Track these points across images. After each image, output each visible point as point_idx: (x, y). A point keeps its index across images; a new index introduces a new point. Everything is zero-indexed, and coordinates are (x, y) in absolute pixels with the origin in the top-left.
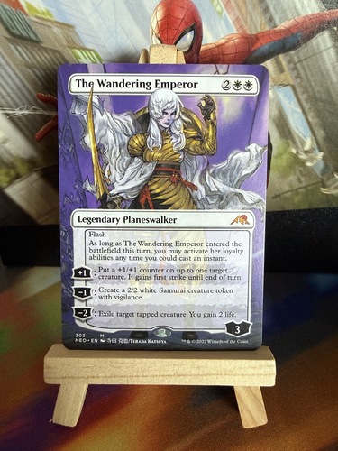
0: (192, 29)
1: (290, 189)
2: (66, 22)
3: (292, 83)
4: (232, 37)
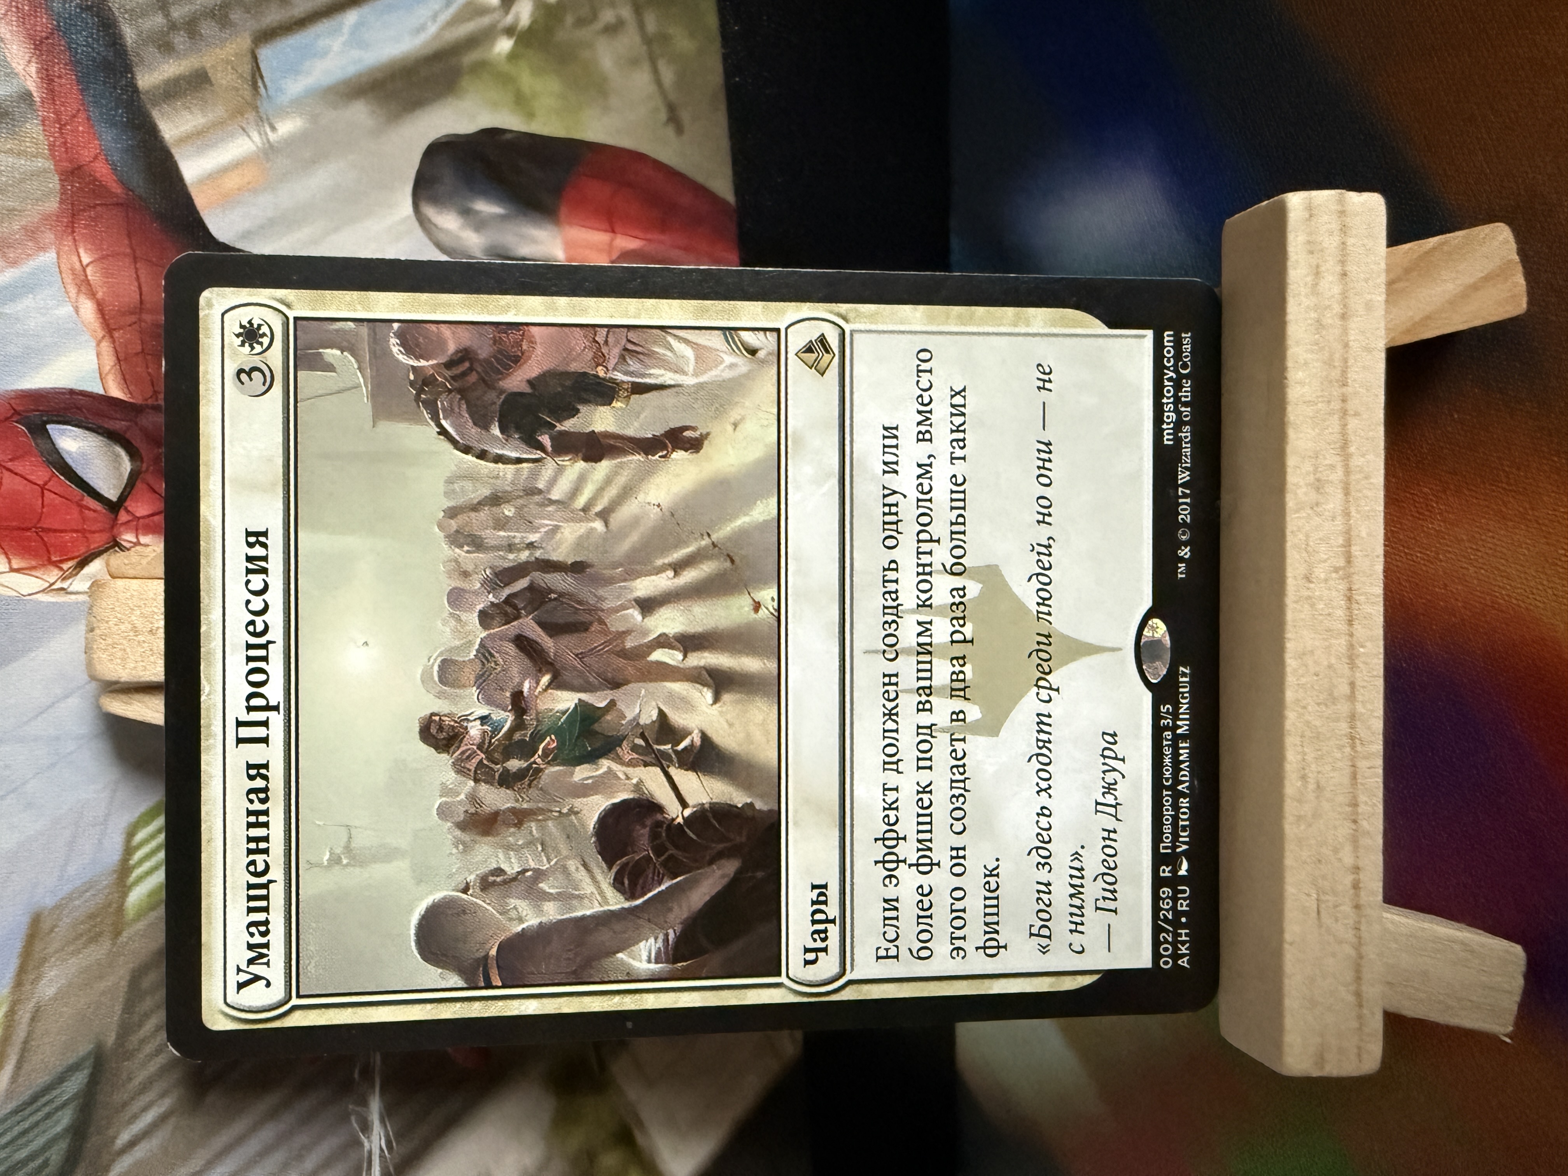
0: (39, 431)
1: (646, 66)
2: (18, 945)
3: (244, 42)
4: (73, 270)
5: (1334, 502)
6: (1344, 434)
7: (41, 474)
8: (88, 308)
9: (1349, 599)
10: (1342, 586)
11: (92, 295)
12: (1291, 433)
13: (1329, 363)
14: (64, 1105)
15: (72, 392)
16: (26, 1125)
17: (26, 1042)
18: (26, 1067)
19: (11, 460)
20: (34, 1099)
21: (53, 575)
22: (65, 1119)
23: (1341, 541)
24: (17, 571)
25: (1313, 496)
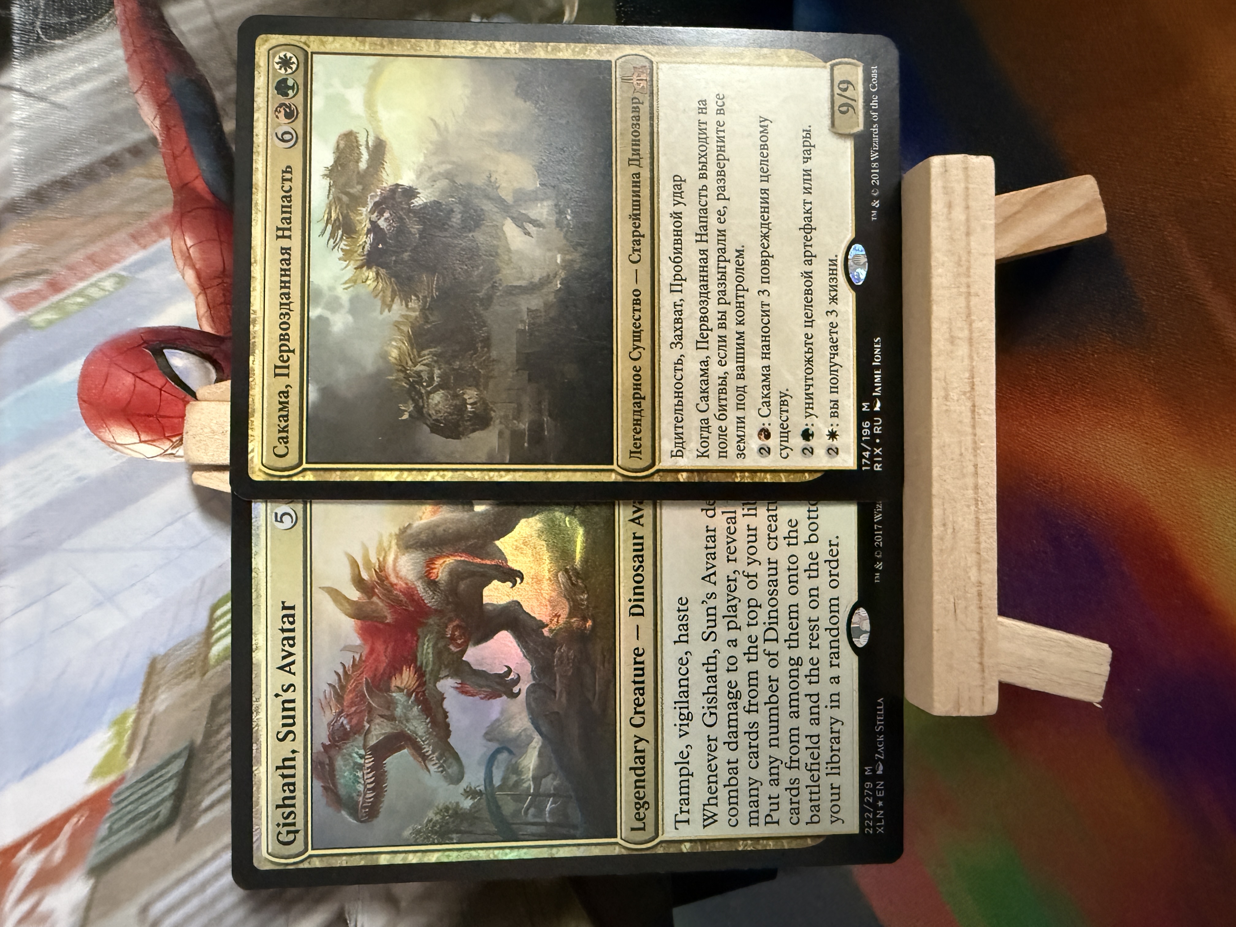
0: (159, 353)
2: (142, 678)
4: (181, 251)
5: (963, 350)
6: (968, 307)
7: (159, 381)
8: (190, 275)
9: (973, 412)
10: (969, 404)
11: (193, 267)
12: (935, 308)
13: (959, 264)
14: (170, 779)
15: (179, 328)
16: (146, 790)
17: (147, 738)
18: (146, 755)
19: (143, 372)
20: (151, 774)
21: (167, 445)
22: (171, 787)
23: (967, 375)
24: (145, 442)
25: (949, 347)
